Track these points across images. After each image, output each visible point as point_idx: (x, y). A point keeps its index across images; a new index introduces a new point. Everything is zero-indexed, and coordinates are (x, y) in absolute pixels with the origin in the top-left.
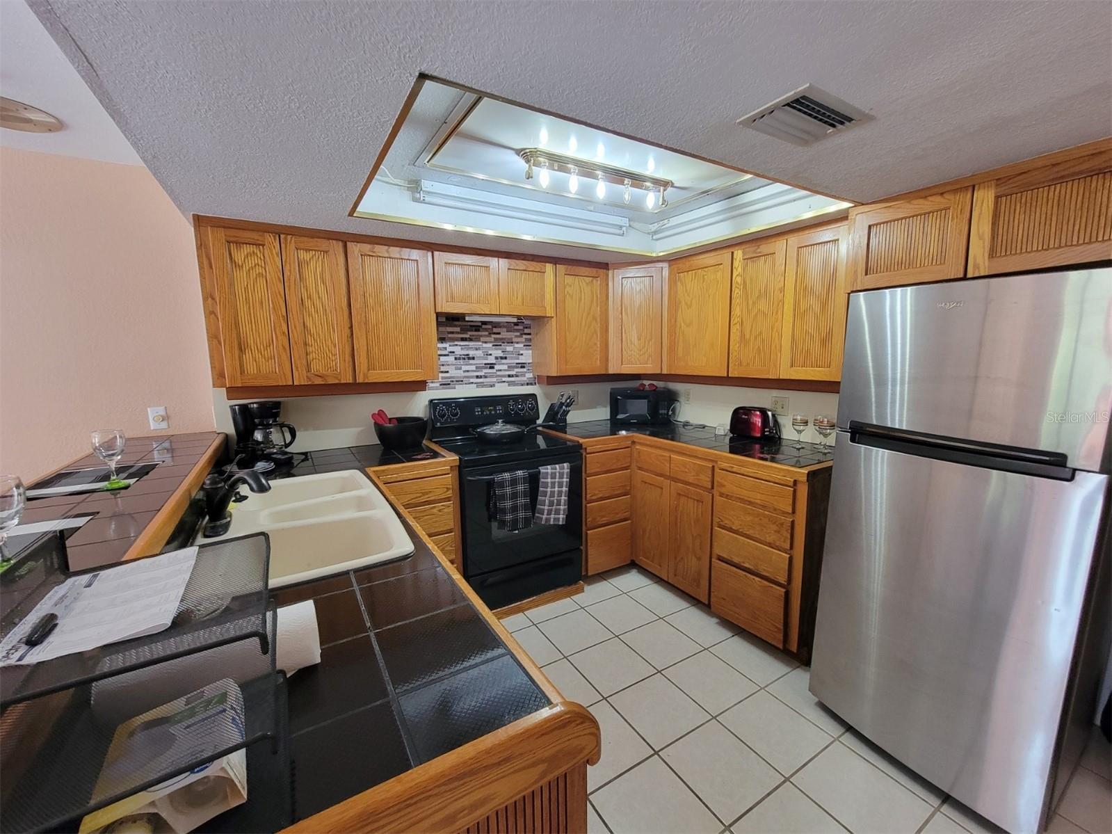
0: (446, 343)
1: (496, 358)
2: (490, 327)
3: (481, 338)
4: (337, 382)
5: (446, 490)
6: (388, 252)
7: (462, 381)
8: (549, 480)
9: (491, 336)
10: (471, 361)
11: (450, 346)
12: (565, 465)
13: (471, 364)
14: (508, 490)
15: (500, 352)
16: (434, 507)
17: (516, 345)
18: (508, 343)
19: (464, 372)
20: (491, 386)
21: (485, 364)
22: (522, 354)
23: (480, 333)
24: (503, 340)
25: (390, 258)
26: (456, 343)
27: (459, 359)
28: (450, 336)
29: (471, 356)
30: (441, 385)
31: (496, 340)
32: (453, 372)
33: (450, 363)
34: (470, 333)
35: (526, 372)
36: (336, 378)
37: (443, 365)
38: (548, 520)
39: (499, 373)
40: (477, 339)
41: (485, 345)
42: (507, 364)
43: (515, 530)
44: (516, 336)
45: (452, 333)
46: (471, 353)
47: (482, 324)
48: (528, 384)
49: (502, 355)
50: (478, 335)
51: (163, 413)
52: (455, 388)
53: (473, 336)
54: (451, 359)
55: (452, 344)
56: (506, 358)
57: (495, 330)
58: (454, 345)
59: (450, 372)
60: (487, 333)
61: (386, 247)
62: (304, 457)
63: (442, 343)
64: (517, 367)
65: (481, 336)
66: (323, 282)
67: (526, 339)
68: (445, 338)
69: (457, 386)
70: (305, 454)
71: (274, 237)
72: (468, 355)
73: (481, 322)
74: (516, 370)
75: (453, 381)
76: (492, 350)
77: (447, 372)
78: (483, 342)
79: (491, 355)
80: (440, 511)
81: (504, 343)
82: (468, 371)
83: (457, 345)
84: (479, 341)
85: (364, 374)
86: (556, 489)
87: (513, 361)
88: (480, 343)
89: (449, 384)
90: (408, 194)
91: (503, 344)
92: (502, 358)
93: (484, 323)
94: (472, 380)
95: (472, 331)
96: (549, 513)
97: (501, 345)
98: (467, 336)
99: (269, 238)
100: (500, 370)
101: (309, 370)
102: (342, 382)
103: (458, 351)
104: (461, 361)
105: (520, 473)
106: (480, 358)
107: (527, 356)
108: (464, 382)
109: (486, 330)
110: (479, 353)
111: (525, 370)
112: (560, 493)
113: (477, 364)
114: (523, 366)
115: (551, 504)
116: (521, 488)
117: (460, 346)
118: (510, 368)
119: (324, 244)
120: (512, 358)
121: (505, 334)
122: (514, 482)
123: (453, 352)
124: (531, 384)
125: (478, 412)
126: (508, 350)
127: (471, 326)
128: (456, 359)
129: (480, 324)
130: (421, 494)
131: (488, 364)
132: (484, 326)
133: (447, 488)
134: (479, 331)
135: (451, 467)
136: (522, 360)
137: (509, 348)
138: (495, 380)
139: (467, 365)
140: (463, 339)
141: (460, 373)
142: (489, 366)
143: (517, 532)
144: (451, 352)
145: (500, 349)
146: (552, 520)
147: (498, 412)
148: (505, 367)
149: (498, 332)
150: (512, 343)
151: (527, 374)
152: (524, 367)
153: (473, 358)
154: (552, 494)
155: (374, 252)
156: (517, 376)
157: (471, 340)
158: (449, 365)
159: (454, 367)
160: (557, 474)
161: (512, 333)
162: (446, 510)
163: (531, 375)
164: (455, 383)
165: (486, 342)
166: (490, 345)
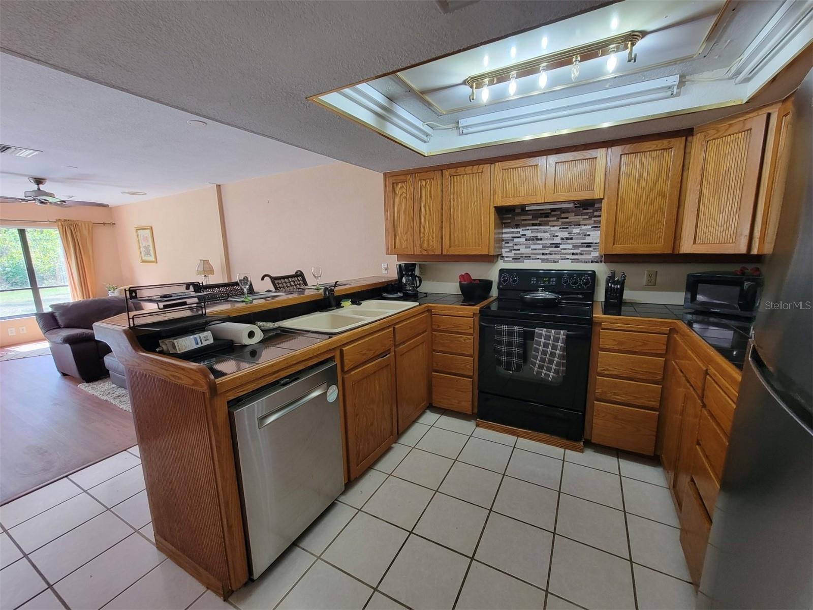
0: (519, 228)
1: (562, 239)
2: (559, 213)
3: (550, 223)
4: (433, 253)
5: (469, 328)
6: (465, 170)
7: (530, 257)
8: (543, 340)
9: (558, 221)
10: (539, 242)
11: (523, 230)
12: (562, 332)
13: (539, 244)
14: (505, 339)
15: (566, 233)
16: (461, 337)
17: (583, 227)
18: (575, 225)
19: (532, 249)
20: (555, 262)
21: (582, 243)
22: (589, 235)
23: (548, 219)
24: (570, 224)
25: (466, 174)
26: (527, 228)
27: (529, 240)
28: (523, 222)
29: (539, 237)
30: (513, 259)
31: (563, 223)
32: (523, 250)
33: (521, 243)
34: (540, 219)
35: (592, 251)
36: (433, 251)
37: (516, 245)
38: (539, 373)
39: (563, 251)
40: (546, 224)
41: (552, 228)
42: (572, 244)
43: (510, 371)
44: (585, 219)
45: (525, 220)
46: (540, 235)
47: (552, 211)
48: (592, 262)
49: (568, 236)
50: (546, 221)
51: (386, 266)
52: (523, 262)
53: (542, 221)
54: (522, 240)
55: (524, 228)
56: (571, 239)
57: (563, 215)
58: (525, 230)
59: (521, 250)
60: (555, 219)
61: (463, 168)
62: (425, 295)
63: (517, 228)
64: (582, 247)
65: (550, 221)
66: (431, 197)
67: (594, 221)
68: (519, 225)
69: (525, 260)
70: (426, 293)
71: (411, 176)
72: (537, 237)
73: (551, 209)
74: (581, 249)
75: (522, 257)
76: (591, 231)
77: (519, 250)
78: (551, 226)
79: (557, 236)
80: (465, 340)
81: (571, 226)
82: (536, 249)
83: (528, 229)
84: (548, 225)
85: (447, 250)
86: (549, 350)
87: (578, 241)
88: (549, 227)
89: (519, 259)
90: (456, 132)
91: (569, 227)
92: (567, 239)
93: (553, 210)
94: (538, 257)
95: (542, 217)
96: (541, 367)
97: (567, 228)
98: (537, 222)
99: (409, 177)
100: (565, 249)
101: (421, 247)
102: (436, 254)
103: (529, 233)
104: (531, 242)
105: (516, 328)
106: (547, 239)
107: (595, 236)
108: (531, 258)
109: (554, 216)
110: (547, 235)
111: (591, 249)
112: (553, 355)
113: (574, 243)
114: (589, 245)
115: (543, 360)
116: (516, 339)
117: (531, 230)
118: (575, 247)
119: (431, 174)
120: (577, 239)
121: (572, 218)
122: (510, 334)
123: (525, 235)
124: (597, 262)
125: (534, 281)
126: (574, 232)
127: (541, 214)
128: (526, 240)
129: (550, 211)
130: (453, 326)
131: (585, 243)
132: (553, 213)
133: (470, 327)
134: (548, 217)
135: (474, 313)
136: (588, 239)
137: (576, 230)
138: (558, 257)
139: (534, 244)
140: (533, 225)
141: (528, 251)
142: (554, 245)
143: (511, 372)
144: (523, 235)
145: (567, 231)
146: (543, 374)
147: (551, 283)
148: (571, 246)
149: (567, 216)
150: (579, 225)
151: (592, 253)
152: (590, 247)
153: (541, 239)
154: (545, 353)
155: (457, 173)
156: (581, 254)
157: (540, 225)
158: (521, 244)
159: (524, 246)
160: (552, 338)
161: (580, 217)
162: (468, 341)
163: (597, 254)
164: (524, 258)
165: (553, 226)
166: (557, 228)
